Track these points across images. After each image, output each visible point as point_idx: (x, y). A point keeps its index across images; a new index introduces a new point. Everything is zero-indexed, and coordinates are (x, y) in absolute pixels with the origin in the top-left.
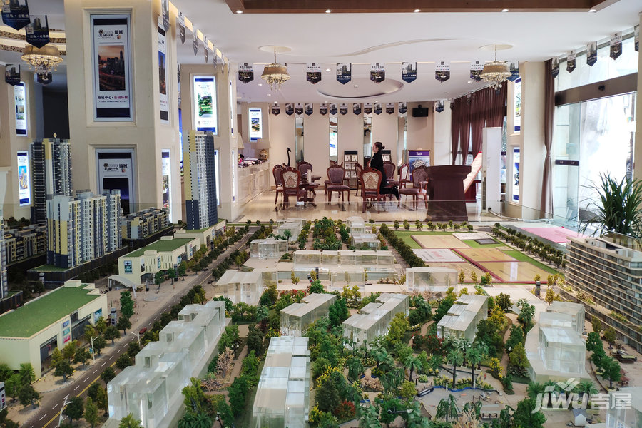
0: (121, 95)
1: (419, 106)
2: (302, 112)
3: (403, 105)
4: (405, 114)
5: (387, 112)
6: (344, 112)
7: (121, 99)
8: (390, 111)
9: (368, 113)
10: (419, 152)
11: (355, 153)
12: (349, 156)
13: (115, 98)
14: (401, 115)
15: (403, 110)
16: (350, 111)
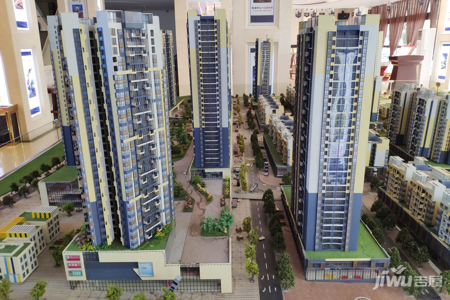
0: (268, 6)
1: (343, 12)
3: (332, 11)
7: (268, 9)
13: (264, 8)
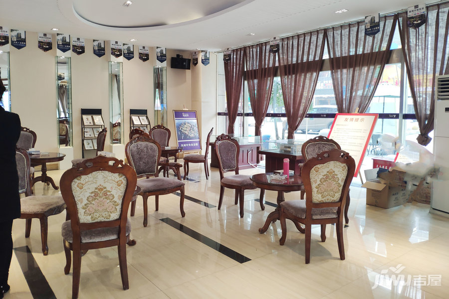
1: (178, 56)
2: (7, 42)
3: (161, 52)
4: (165, 64)
5: (141, 58)
6: (79, 50)
8: (144, 57)
9: (117, 56)
10: (185, 112)
11: (98, 112)
12: (89, 117)
14: (159, 65)
15: (161, 58)
16: (89, 51)
